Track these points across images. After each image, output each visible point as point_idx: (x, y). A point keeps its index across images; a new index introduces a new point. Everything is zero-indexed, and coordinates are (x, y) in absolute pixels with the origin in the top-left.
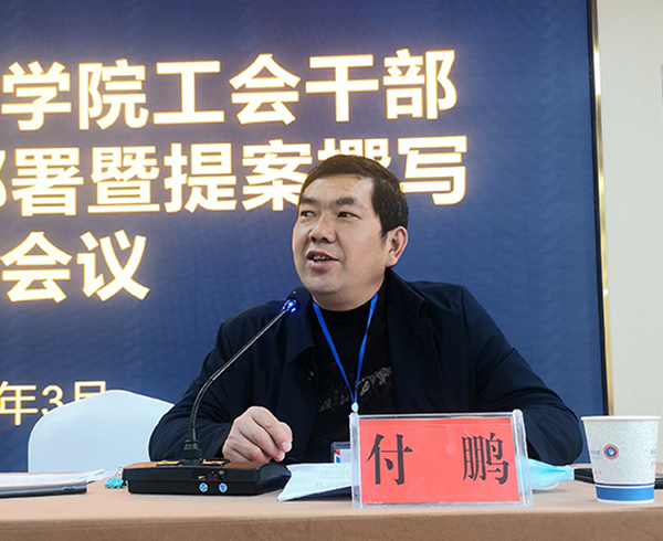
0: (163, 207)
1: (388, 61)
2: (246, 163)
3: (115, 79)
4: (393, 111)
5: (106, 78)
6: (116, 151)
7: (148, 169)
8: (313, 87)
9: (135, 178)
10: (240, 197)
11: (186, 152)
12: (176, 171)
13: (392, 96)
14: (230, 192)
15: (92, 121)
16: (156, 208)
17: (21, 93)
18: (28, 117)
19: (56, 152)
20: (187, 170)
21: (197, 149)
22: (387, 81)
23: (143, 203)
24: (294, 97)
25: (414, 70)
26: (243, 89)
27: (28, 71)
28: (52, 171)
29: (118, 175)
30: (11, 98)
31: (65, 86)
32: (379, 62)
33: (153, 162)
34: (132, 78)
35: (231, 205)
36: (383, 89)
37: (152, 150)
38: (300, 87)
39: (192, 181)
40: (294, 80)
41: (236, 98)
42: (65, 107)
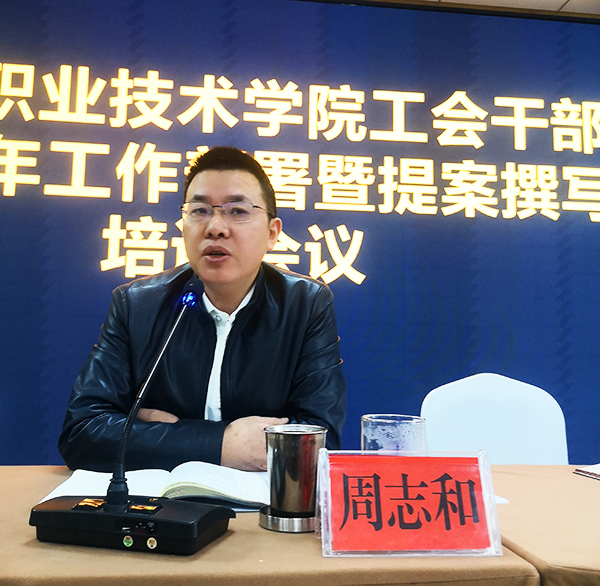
0: (377, 208)
1: (554, 106)
2: (444, 176)
3: (338, 100)
4: (559, 145)
5: (333, 99)
6: (339, 159)
7: (366, 176)
8: (497, 121)
9: (354, 183)
10: (439, 204)
11: (397, 163)
12: (388, 179)
13: (558, 134)
14: (432, 200)
15: (320, 133)
16: (372, 208)
17: (260, 104)
18: (266, 125)
19: (289, 156)
20: (397, 178)
21: (405, 162)
22: (554, 121)
23: (360, 204)
24: (483, 127)
25: (574, 115)
26: (442, 117)
27: (267, 87)
28: (286, 172)
29: (341, 179)
30: (252, 108)
31: (298, 102)
32: (548, 105)
33: (370, 170)
34: (354, 101)
35: (433, 211)
36: (551, 127)
37: (369, 160)
38: (487, 120)
39: (401, 189)
40: (482, 114)
41: (437, 124)
42: (298, 120)
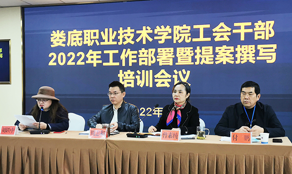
1: (255, 24)
2: (216, 51)
3: (182, 30)
4: (256, 37)
6: (183, 48)
8: (234, 31)
9: (187, 56)
12: (198, 54)
13: (256, 33)
14: (212, 59)
15: (177, 41)
16: (193, 63)
17: (159, 34)
18: (161, 40)
19: (168, 49)
20: (201, 53)
21: (203, 48)
23: (189, 62)
24: (229, 34)
25: (262, 26)
26: (216, 32)
27: (161, 28)
28: (167, 54)
29: (183, 55)
31: (170, 32)
33: (192, 51)
34: (187, 29)
35: (212, 63)
36: (254, 31)
37: (192, 48)
38: (231, 31)
39: (202, 57)
40: (229, 29)
41: (214, 34)
42: (170, 37)
